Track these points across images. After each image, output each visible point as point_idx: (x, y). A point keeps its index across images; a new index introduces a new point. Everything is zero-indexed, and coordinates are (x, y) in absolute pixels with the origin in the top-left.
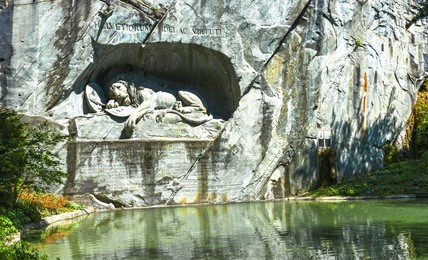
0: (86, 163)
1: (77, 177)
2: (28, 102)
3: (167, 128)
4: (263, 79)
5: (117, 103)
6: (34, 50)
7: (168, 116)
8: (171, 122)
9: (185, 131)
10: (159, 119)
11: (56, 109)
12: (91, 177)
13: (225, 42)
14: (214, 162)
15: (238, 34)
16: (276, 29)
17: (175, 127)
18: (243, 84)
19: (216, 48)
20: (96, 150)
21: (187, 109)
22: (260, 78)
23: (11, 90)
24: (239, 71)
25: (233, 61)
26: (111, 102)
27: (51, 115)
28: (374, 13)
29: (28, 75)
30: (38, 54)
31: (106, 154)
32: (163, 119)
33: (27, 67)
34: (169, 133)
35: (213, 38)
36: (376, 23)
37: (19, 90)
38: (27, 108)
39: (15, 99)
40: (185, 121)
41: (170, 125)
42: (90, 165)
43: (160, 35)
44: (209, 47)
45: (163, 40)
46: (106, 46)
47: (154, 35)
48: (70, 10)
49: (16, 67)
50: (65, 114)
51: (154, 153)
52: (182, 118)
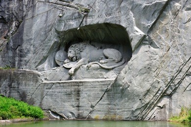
0: (48, 94)
2: (28, 64)
3: (92, 73)
4: (149, 38)
5: (69, 61)
6: (31, 39)
7: (93, 66)
8: (94, 70)
9: (102, 74)
11: (40, 67)
13: (123, 18)
14: (114, 93)
15: (131, 12)
16: (156, 4)
17: (96, 72)
18: (134, 43)
19: (118, 23)
20: (53, 87)
21: (105, 61)
22: (147, 37)
23: (22, 59)
24: (131, 35)
25: (127, 29)
27: (37, 70)
29: (29, 51)
30: (33, 40)
32: (90, 68)
33: (28, 47)
34: (93, 76)
35: (116, 17)
37: (25, 59)
38: (28, 67)
39: (23, 63)
40: (101, 68)
41: (94, 71)
42: (50, 95)
43: (86, 21)
44: (114, 23)
45: (88, 24)
46: (62, 32)
47: (84, 22)
48: (47, 17)
49: (24, 48)
50: (43, 68)
51: (81, 88)
52: (100, 66)
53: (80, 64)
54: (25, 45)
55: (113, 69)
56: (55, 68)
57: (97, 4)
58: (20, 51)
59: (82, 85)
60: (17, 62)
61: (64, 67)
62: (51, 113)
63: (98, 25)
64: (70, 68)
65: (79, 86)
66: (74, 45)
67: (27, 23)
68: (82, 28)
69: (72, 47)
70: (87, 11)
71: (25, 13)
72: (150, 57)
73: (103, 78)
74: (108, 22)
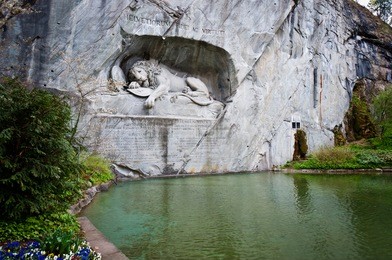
2: (59, 78)
3: (179, 108)
5: (138, 85)
6: (69, 32)
7: (180, 98)
8: (182, 104)
9: (193, 111)
10: (173, 100)
11: (85, 87)
15: (237, 36)
16: (265, 35)
17: (185, 108)
18: (240, 76)
19: (220, 46)
20: (120, 125)
21: (194, 93)
22: (253, 72)
23: (45, 65)
24: (237, 65)
25: (232, 57)
26: (133, 84)
28: (325, 31)
32: (177, 100)
34: (181, 112)
35: (218, 38)
36: (326, 39)
37: (53, 67)
38: (58, 83)
39: (47, 74)
41: (181, 106)
42: (114, 138)
43: (177, 31)
44: (214, 44)
45: (180, 35)
46: (131, 36)
47: (174, 31)
49: (50, 44)
51: (170, 129)
52: (191, 100)
53: (160, 93)
54: (54, 41)
55: (208, 105)
56: (114, 93)
57: (192, 10)
58: (41, 50)
59: (172, 124)
60: (30, 71)
61: (131, 93)
62: (117, 168)
63: (192, 41)
65: (166, 125)
66: (144, 62)
69: (142, 64)
70: (178, 16)
72: (256, 96)
73: (196, 116)
74: (206, 40)
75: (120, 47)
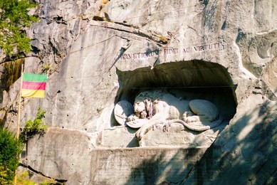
0: (103, 167)
1: (96, 179)
2: (72, 120)
3: (172, 137)
5: (135, 116)
7: (174, 125)
8: (176, 131)
9: (187, 139)
11: (90, 125)
12: (105, 179)
13: (222, 54)
14: (208, 169)
15: (235, 45)
16: (274, 33)
17: (179, 135)
18: (240, 91)
19: (214, 61)
20: (110, 157)
21: (192, 118)
22: (260, 83)
23: (63, 112)
24: (235, 79)
25: (229, 71)
26: (131, 117)
27: (86, 130)
29: (74, 101)
30: (81, 85)
31: (117, 160)
32: (169, 129)
33: (73, 95)
34: (173, 141)
35: (212, 52)
37: (67, 112)
38: (71, 124)
39: (65, 118)
40: (187, 129)
41: (175, 134)
42: (105, 169)
43: (165, 57)
44: (208, 60)
45: (169, 61)
46: (126, 72)
47: (161, 58)
48: (103, 50)
49: (67, 95)
50: (95, 127)
52: (185, 127)
53: (153, 123)
54: (69, 91)
56: (115, 127)
57: (182, 32)
58: (61, 100)
60: (54, 117)
61: (128, 126)
63: (183, 63)
64: (138, 129)
66: (143, 94)
67: (73, 58)
68: (158, 68)
69: (141, 96)
70: (163, 42)
71: (69, 44)
74: (199, 58)
75: (117, 84)
